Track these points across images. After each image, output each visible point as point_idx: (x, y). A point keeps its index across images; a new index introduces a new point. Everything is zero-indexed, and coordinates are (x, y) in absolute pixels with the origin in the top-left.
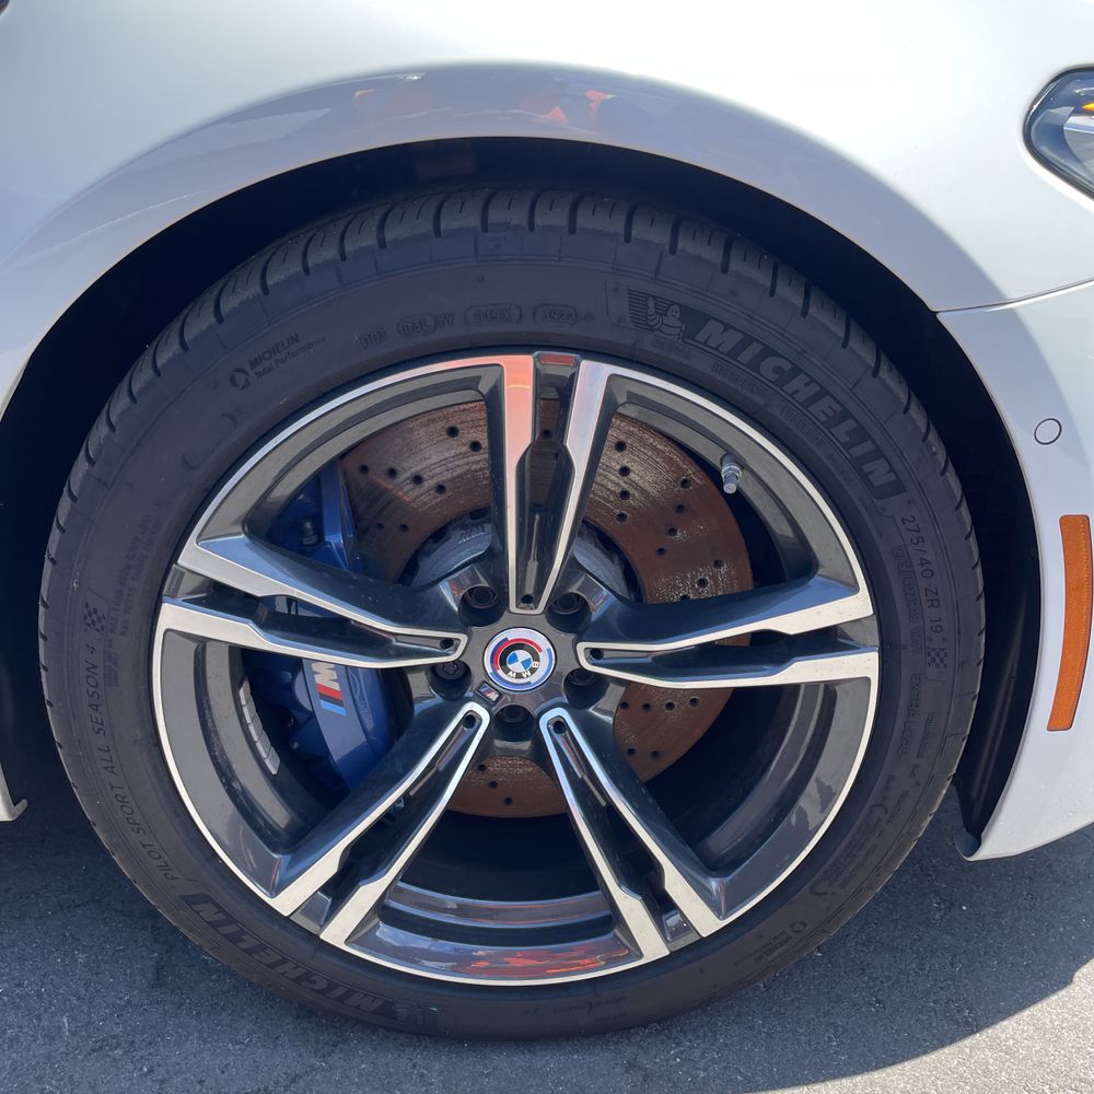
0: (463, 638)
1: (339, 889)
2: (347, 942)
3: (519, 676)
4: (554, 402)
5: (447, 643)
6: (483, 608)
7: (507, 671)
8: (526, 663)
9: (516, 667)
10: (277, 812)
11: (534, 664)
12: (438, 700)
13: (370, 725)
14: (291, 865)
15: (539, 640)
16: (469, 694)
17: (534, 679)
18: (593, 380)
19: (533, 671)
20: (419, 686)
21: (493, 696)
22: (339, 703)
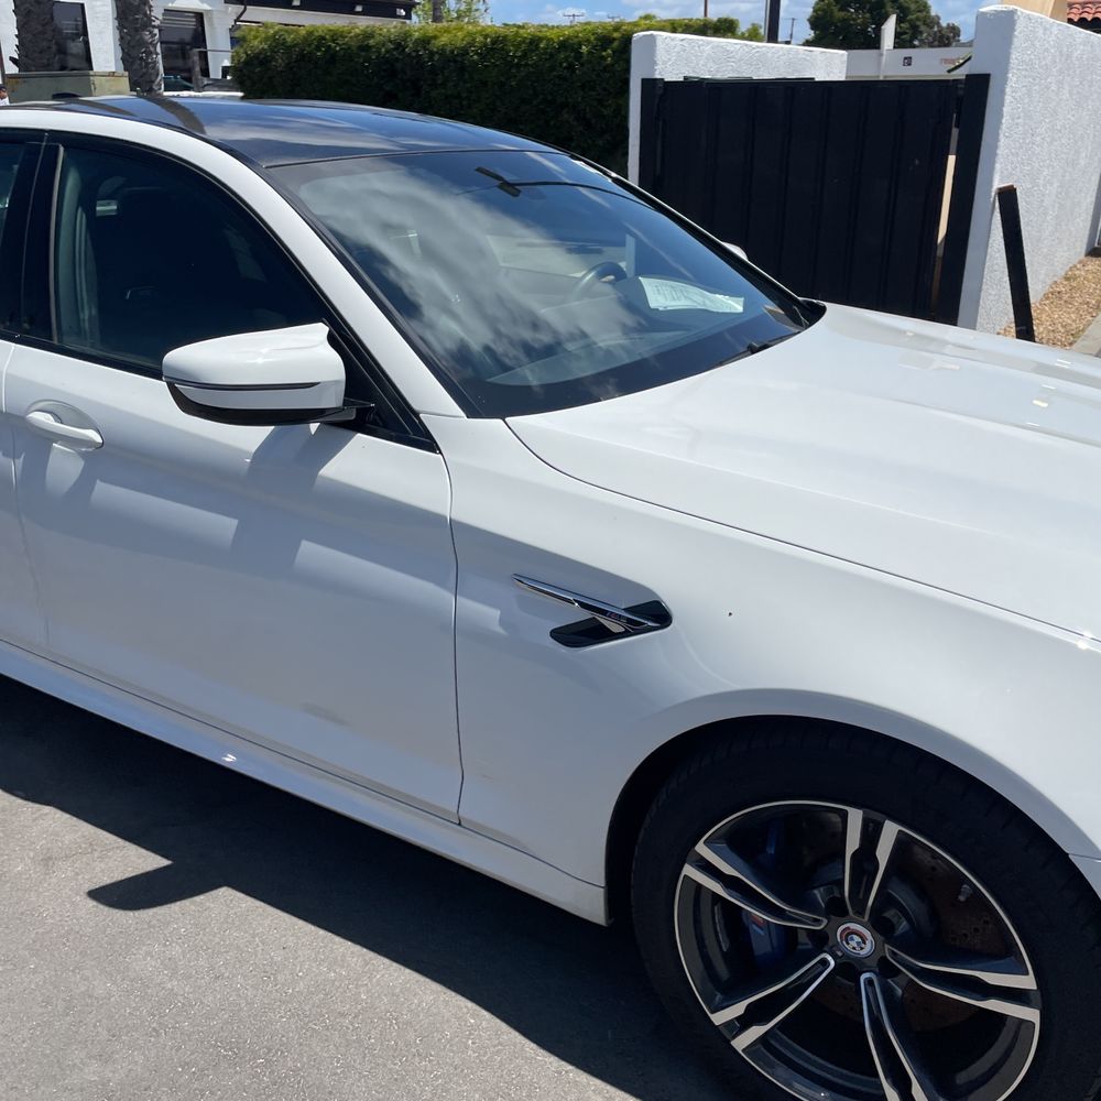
0: (825, 921)
1: (744, 1022)
2: (744, 1050)
3: (854, 948)
4: (871, 835)
5: (816, 920)
6: (837, 909)
7: (848, 943)
8: (858, 943)
9: (853, 944)
10: (723, 971)
11: (863, 946)
12: (810, 946)
13: (775, 943)
14: (723, 1001)
15: (867, 933)
16: (825, 949)
17: (863, 953)
18: (890, 831)
19: (862, 948)
20: (803, 938)
21: (839, 954)
22: (762, 929)
